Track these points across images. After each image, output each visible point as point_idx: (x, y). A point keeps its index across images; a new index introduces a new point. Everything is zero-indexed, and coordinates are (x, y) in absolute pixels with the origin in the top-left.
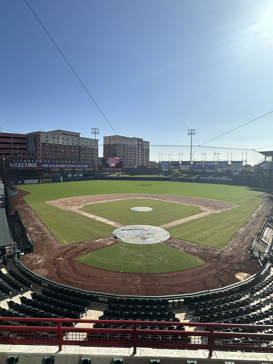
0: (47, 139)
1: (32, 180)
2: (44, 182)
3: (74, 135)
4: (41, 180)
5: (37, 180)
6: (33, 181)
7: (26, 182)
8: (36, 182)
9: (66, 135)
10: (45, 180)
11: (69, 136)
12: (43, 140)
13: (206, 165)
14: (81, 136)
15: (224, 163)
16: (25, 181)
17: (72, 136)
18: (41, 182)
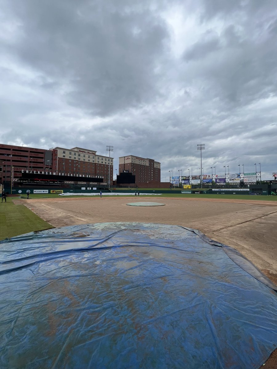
0: (64, 154)
1: (42, 190)
2: (55, 192)
3: (90, 152)
4: (51, 191)
5: (48, 190)
6: (43, 192)
7: (35, 192)
8: (46, 193)
9: (82, 152)
10: (57, 191)
11: (86, 153)
12: (60, 155)
13: (217, 178)
14: (97, 154)
15: (236, 175)
16: (34, 190)
17: (88, 154)
18: (51, 192)
